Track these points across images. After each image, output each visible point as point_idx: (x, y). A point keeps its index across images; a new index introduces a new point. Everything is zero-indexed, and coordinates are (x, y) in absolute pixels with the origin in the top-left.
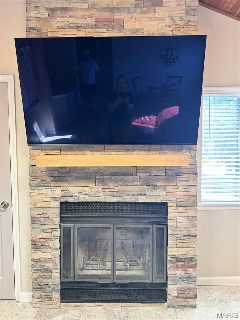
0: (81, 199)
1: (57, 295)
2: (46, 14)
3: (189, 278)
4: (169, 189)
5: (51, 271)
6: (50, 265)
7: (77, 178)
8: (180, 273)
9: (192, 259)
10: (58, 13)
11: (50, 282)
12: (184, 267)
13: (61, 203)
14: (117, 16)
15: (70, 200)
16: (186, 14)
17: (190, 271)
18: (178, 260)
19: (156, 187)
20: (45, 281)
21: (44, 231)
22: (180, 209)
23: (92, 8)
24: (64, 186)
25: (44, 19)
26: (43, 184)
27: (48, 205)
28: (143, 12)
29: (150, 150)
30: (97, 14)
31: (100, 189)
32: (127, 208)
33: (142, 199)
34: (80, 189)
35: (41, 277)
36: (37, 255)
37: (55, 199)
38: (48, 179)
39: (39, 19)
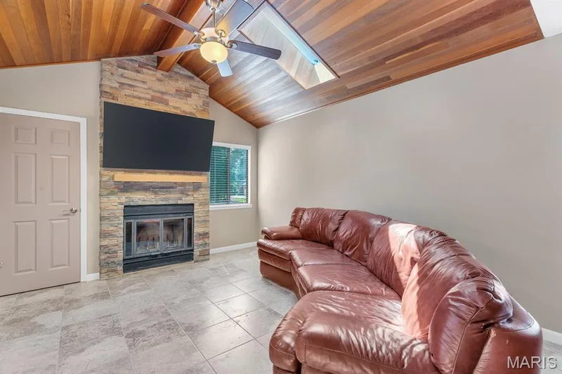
0: (140, 203)
1: (120, 268)
2: (117, 85)
3: (206, 244)
4: (195, 196)
5: (116, 252)
6: (116, 248)
7: (138, 190)
8: (201, 242)
9: (207, 233)
10: (126, 87)
11: (116, 260)
12: (204, 238)
13: (125, 207)
14: (165, 97)
15: (132, 204)
16: (203, 105)
17: (206, 240)
18: (200, 235)
19: (187, 195)
20: (112, 260)
21: (111, 225)
22: (201, 207)
23: (149, 89)
24: (127, 195)
25: (116, 88)
26: (112, 193)
27: (115, 208)
28: (181, 99)
29: (184, 174)
30: (153, 94)
31: (153, 197)
32: (171, 208)
33: (180, 202)
34: (139, 197)
35: (109, 257)
36: (105, 242)
37: (121, 204)
38: (116, 190)
39: (111, 87)
